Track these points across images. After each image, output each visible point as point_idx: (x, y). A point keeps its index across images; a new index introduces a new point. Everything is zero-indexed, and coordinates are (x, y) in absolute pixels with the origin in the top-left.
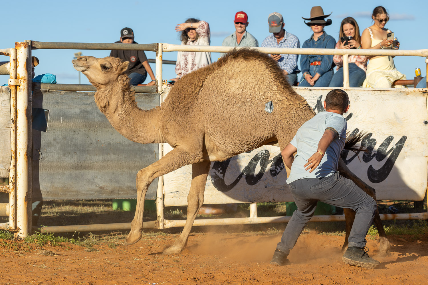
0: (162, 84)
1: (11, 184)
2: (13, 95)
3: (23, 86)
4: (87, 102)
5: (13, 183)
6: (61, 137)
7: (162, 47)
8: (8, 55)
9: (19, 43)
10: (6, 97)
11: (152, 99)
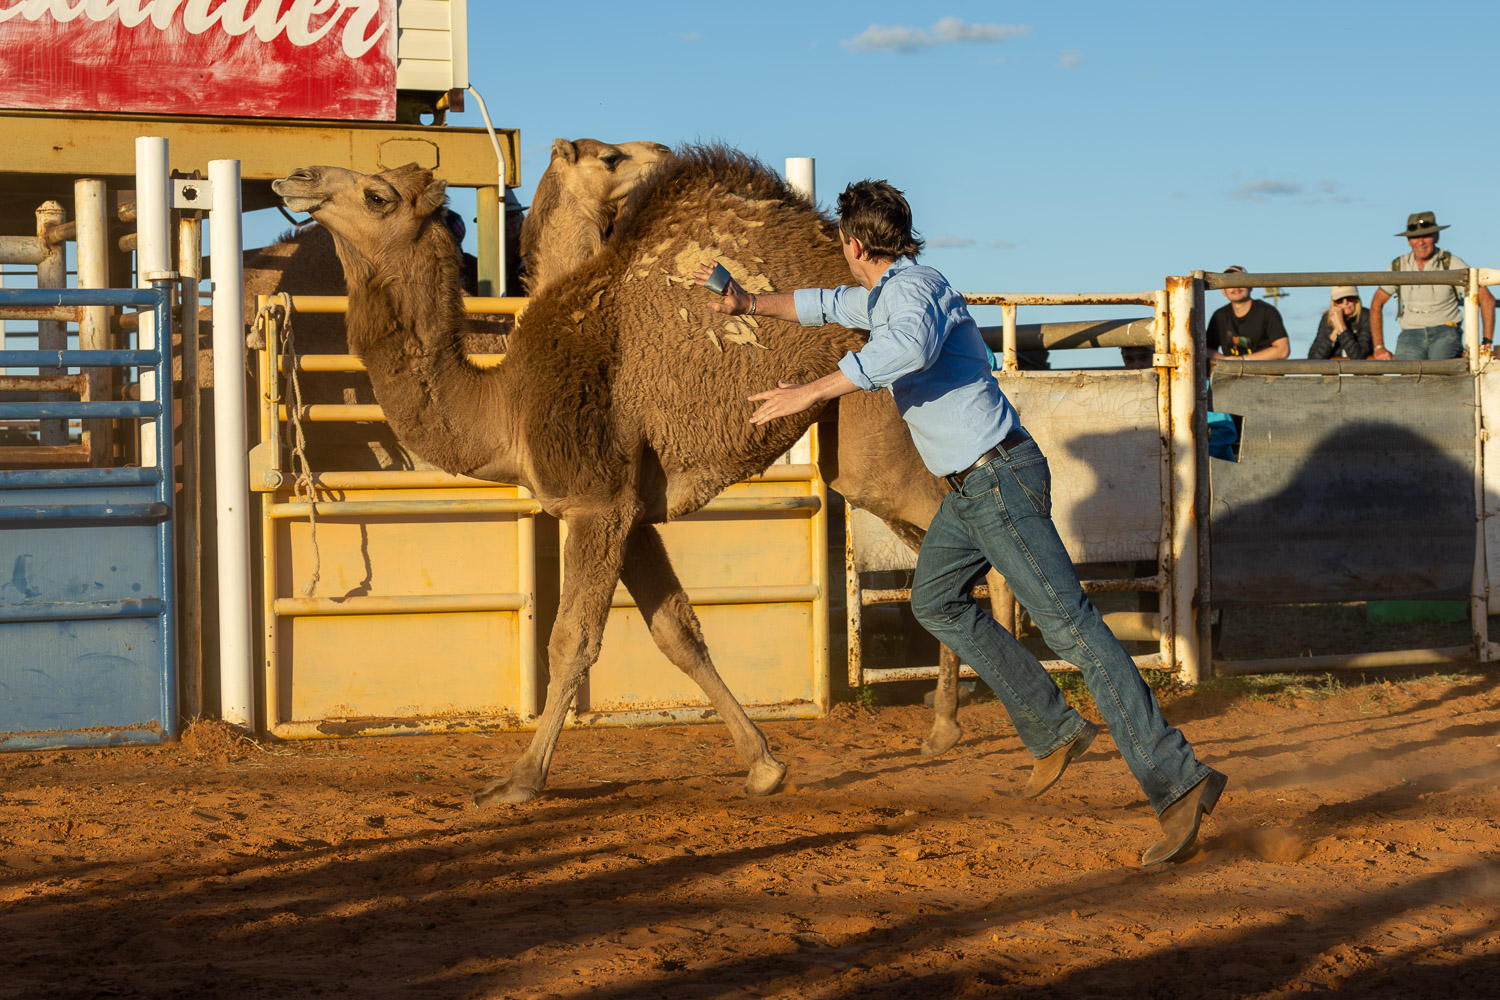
0: (1480, 354)
1: (1162, 573)
2: (1163, 388)
3: (1185, 367)
4: (1323, 398)
5: (1166, 570)
6: (1269, 473)
7: (1477, 276)
8: (1152, 303)
9: (1175, 278)
10: (1149, 391)
11: (1458, 386)
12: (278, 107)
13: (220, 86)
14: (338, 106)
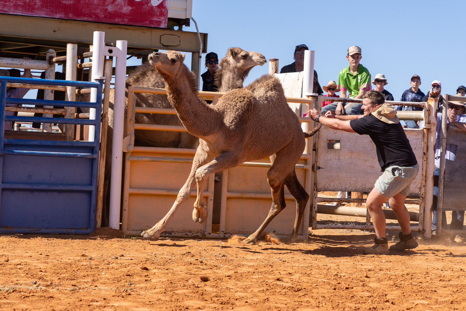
1: (421, 199)
2: (425, 135)
3: (433, 129)
10: (420, 136)
12: (128, 21)
13: (110, 13)
14: (148, 22)
